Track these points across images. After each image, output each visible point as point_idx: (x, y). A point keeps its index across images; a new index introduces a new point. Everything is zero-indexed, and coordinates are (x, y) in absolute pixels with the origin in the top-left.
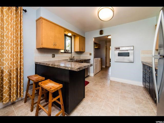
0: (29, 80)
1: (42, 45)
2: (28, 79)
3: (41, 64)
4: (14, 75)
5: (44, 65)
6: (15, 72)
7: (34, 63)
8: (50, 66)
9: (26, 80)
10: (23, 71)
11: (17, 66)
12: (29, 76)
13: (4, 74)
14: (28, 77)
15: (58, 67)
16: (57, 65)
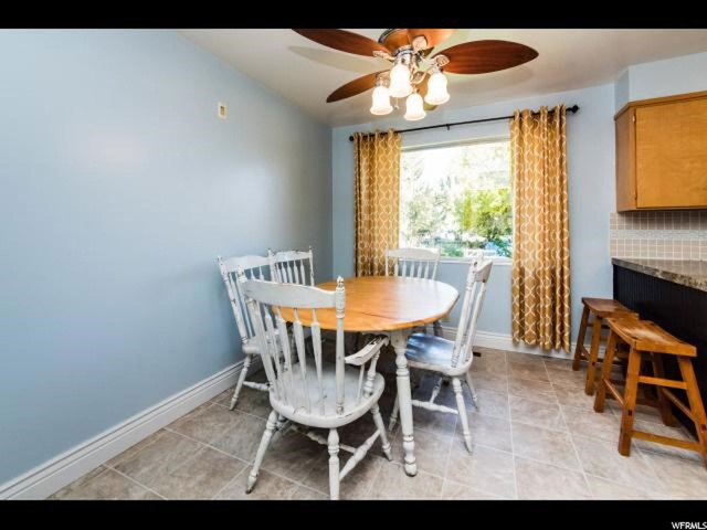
0: (587, 310)
1: (636, 199)
2: (583, 305)
3: (629, 267)
4: (546, 285)
5: (639, 270)
6: (547, 278)
7: (610, 262)
8: (660, 277)
9: (578, 307)
10: (569, 278)
11: (553, 263)
12: (588, 299)
13: (526, 278)
14: (583, 300)
15: (687, 284)
16: (682, 277)
